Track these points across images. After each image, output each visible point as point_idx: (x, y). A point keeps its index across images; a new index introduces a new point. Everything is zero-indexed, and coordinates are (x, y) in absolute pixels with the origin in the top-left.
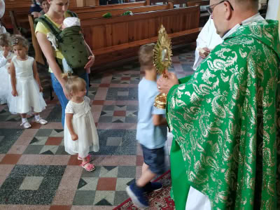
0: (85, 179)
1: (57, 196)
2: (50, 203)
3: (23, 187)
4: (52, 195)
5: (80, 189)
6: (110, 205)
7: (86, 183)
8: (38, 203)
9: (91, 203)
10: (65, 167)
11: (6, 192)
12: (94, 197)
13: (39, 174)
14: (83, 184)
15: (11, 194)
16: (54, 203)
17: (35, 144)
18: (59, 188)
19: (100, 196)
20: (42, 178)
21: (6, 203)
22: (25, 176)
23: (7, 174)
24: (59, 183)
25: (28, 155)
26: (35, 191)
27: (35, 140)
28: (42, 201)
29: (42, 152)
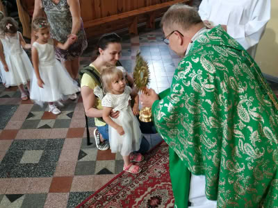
0: (85, 151)
1: (58, 168)
2: (52, 175)
3: (23, 161)
4: (54, 167)
5: (81, 160)
6: (111, 173)
7: (86, 154)
8: (40, 175)
9: (92, 173)
10: (64, 139)
11: (6, 167)
12: (95, 167)
13: (38, 148)
14: (83, 155)
15: (12, 168)
16: (56, 174)
17: (31, 119)
18: (60, 160)
19: (101, 165)
20: (42, 151)
21: (8, 177)
22: (25, 150)
23: (7, 150)
24: (59, 155)
25: (25, 130)
26: (37, 164)
27: (30, 115)
28: (43, 173)
29: (39, 126)
